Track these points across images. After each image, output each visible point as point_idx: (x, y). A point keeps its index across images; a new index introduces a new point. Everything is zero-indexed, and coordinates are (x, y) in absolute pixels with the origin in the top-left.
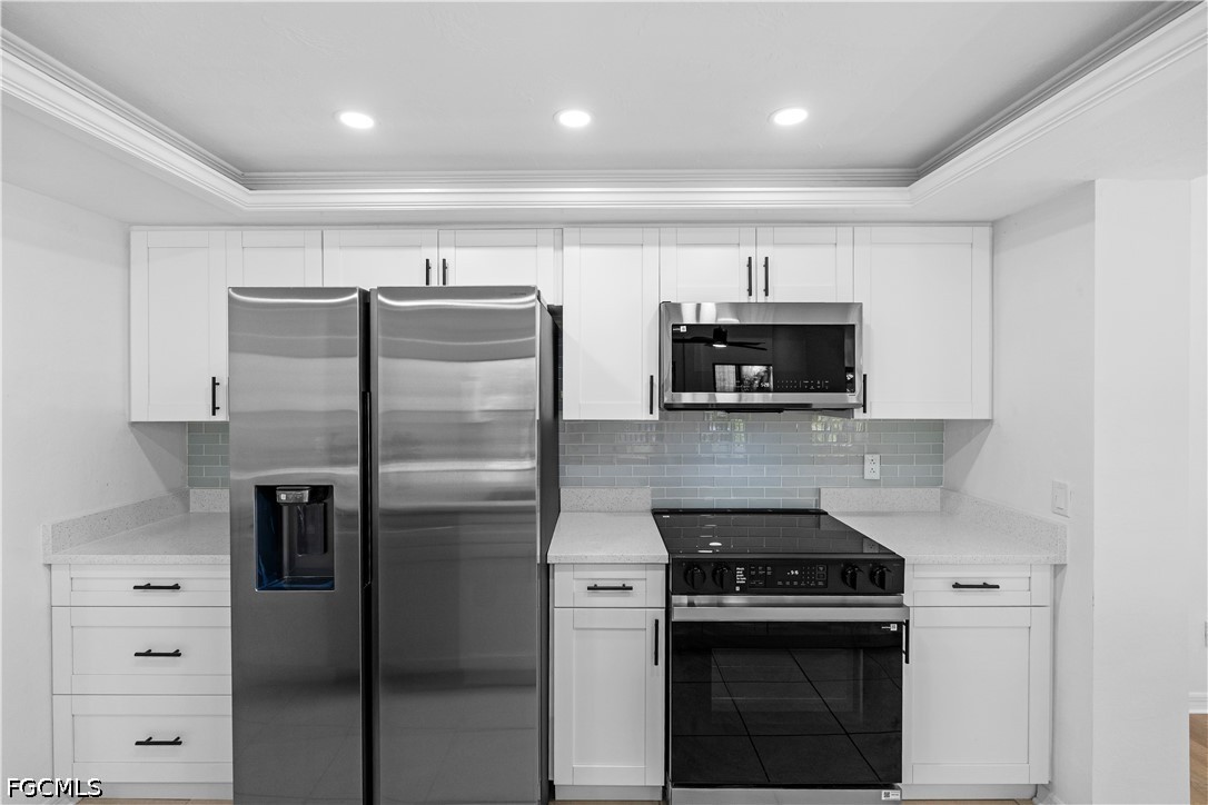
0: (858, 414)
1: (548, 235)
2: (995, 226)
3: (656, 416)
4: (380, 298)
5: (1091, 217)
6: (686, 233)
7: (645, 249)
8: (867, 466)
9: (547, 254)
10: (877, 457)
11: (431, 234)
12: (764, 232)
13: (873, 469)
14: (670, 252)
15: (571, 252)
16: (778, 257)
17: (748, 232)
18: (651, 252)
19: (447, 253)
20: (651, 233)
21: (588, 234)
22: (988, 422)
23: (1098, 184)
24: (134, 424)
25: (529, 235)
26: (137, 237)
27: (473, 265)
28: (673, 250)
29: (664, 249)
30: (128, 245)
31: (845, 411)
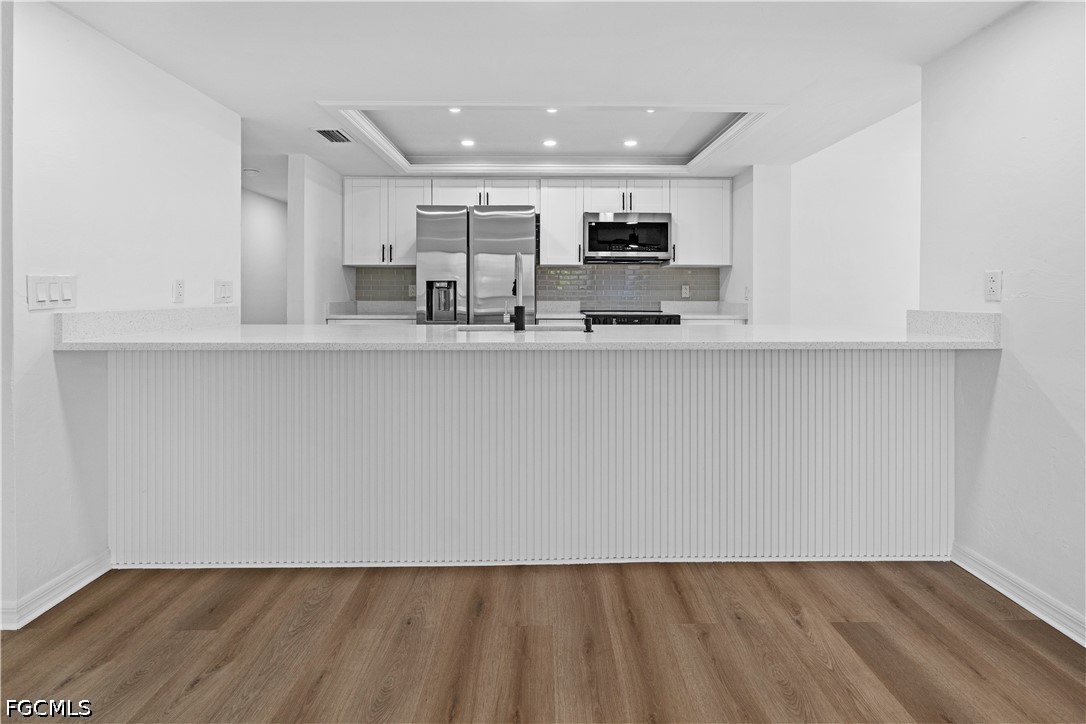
0: (672, 263)
1: (534, 182)
2: (732, 179)
3: (582, 263)
4: (476, 212)
5: (752, 180)
6: (595, 182)
7: (578, 189)
8: (683, 291)
9: (533, 191)
10: (688, 287)
11: (481, 182)
12: (631, 182)
13: (686, 292)
14: (588, 190)
15: (544, 190)
16: (636, 192)
17: (623, 182)
18: (579, 190)
19: (488, 190)
20: (580, 182)
21: (552, 182)
22: (731, 267)
23: (754, 167)
24: (344, 266)
25: (525, 182)
26: (348, 182)
27: (499, 196)
28: (589, 189)
29: (586, 189)
30: (343, 186)
31: (666, 261)
